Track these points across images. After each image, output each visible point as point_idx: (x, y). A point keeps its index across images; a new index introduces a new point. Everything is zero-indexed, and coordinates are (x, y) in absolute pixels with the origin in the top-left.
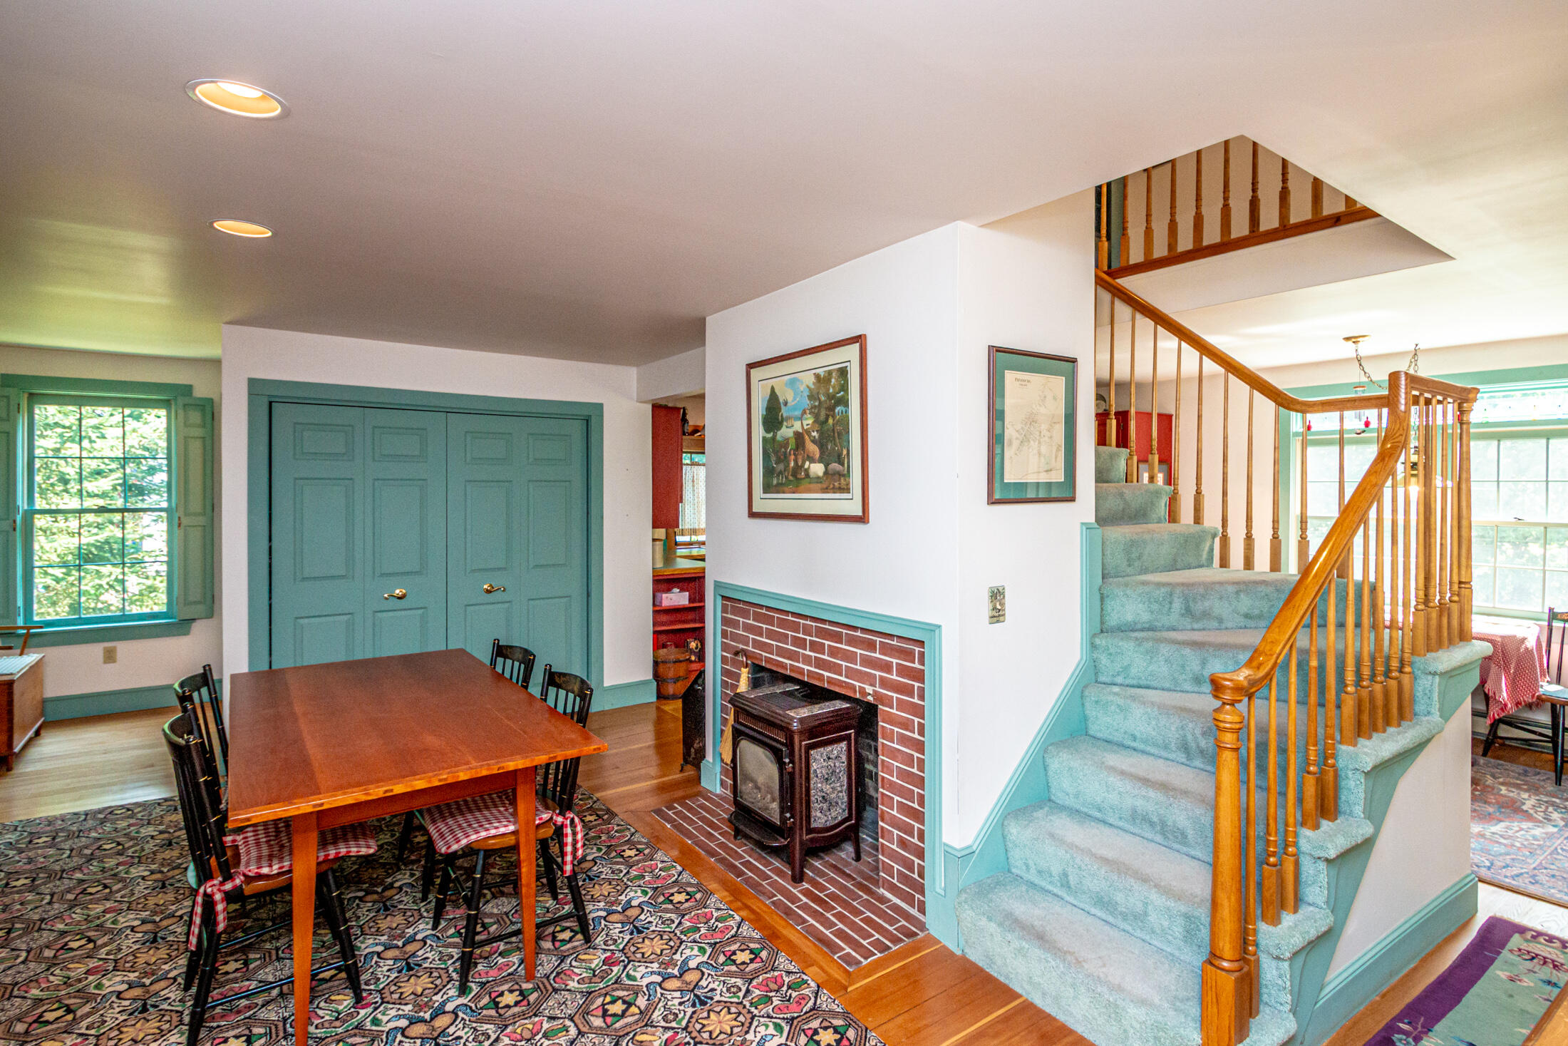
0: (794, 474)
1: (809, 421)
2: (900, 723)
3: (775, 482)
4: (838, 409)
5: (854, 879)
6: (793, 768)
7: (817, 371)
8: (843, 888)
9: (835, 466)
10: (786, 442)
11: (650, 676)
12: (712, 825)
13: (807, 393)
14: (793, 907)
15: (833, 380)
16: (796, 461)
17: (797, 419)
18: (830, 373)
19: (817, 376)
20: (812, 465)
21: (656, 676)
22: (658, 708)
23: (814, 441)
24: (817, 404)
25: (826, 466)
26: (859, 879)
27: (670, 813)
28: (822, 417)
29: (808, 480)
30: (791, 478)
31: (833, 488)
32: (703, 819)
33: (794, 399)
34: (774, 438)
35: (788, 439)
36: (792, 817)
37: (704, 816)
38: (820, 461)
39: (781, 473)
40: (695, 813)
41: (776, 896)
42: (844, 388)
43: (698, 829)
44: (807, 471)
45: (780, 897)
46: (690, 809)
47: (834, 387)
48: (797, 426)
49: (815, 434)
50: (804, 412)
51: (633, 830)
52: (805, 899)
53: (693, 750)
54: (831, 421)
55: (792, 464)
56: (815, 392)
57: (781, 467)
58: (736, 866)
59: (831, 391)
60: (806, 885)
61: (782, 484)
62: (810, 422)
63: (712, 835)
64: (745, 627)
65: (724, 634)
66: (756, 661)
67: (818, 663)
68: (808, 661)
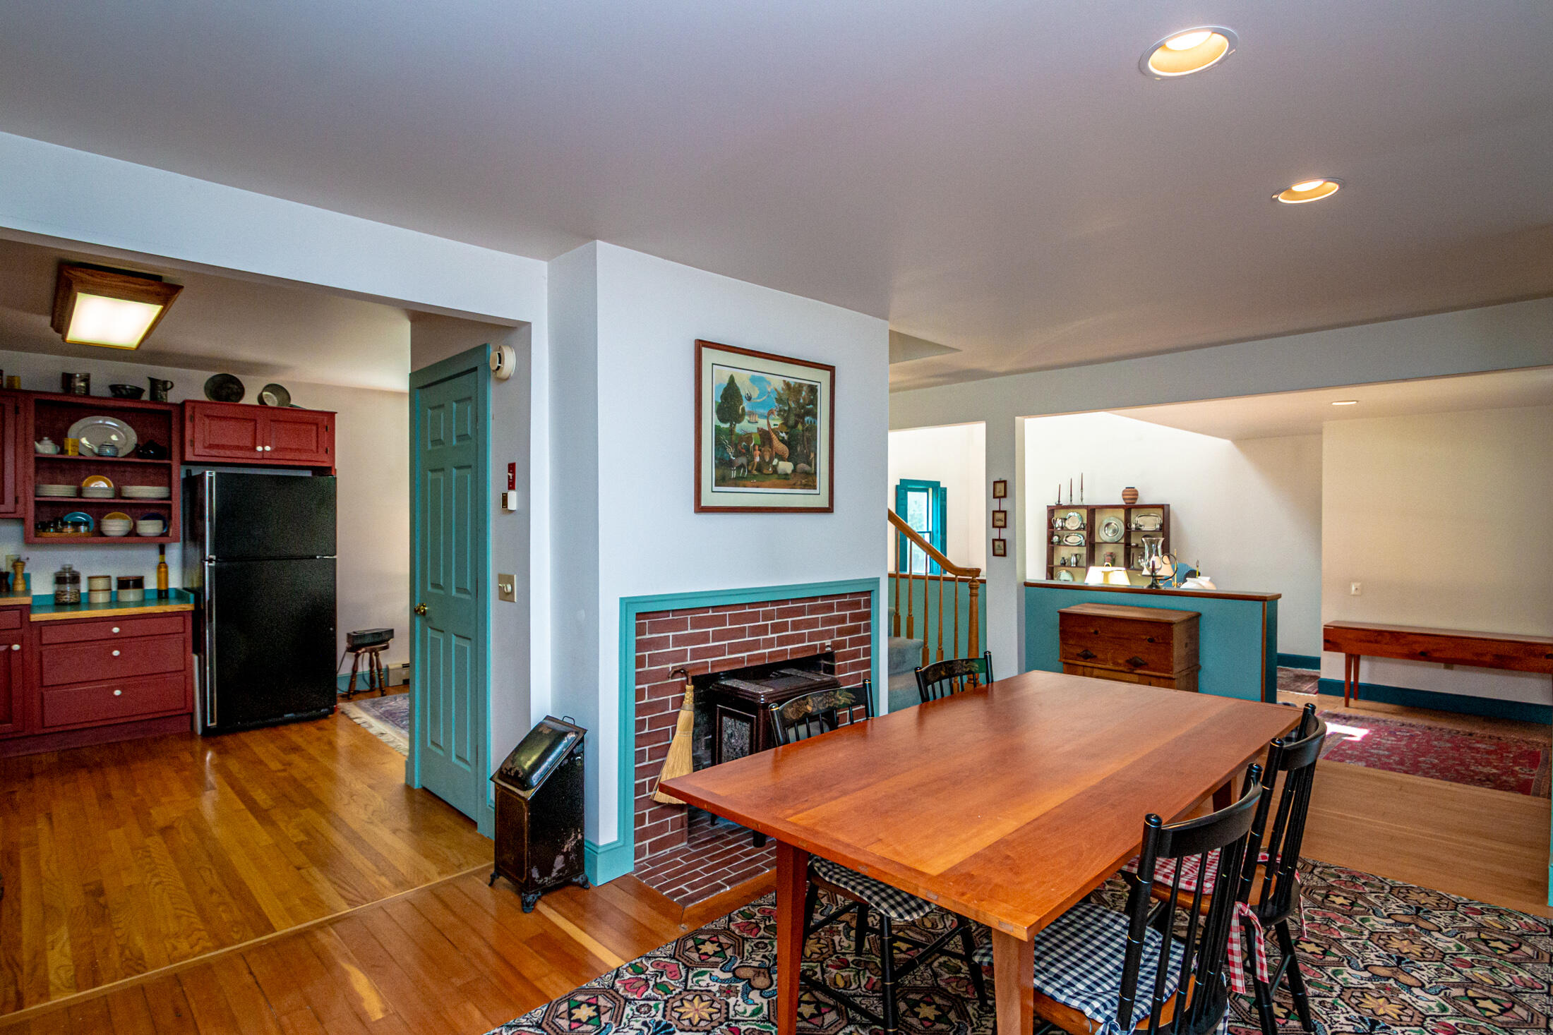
0: (759, 469)
1: (776, 422)
3: (734, 474)
4: (807, 419)
7: (787, 379)
9: (802, 466)
10: (748, 437)
13: (774, 395)
15: (804, 393)
16: (762, 457)
17: (762, 416)
18: (801, 385)
19: (787, 385)
20: (780, 463)
23: (782, 441)
24: (786, 408)
25: (795, 465)
28: (791, 422)
29: (776, 476)
30: (755, 472)
31: (801, 485)
33: (758, 398)
34: (731, 431)
35: (751, 434)
38: (789, 460)
39: (742, 466)
42: (813, 402)
44: (775, 468)
47: (804, 399)
48: (763, 423)
49: (783, 435)
50: (771, 412)
53: (559, 859)
54: (800, 427)
55: (757, 459)
56: (784, 397)
57: (743, 460)
59: (801, 401)
61: (743, 478)
62: (779, 422)
64: (678, 641)
65: (640, 662)
66: (698, 673)
67: (782, 641)
68: (769, 643)
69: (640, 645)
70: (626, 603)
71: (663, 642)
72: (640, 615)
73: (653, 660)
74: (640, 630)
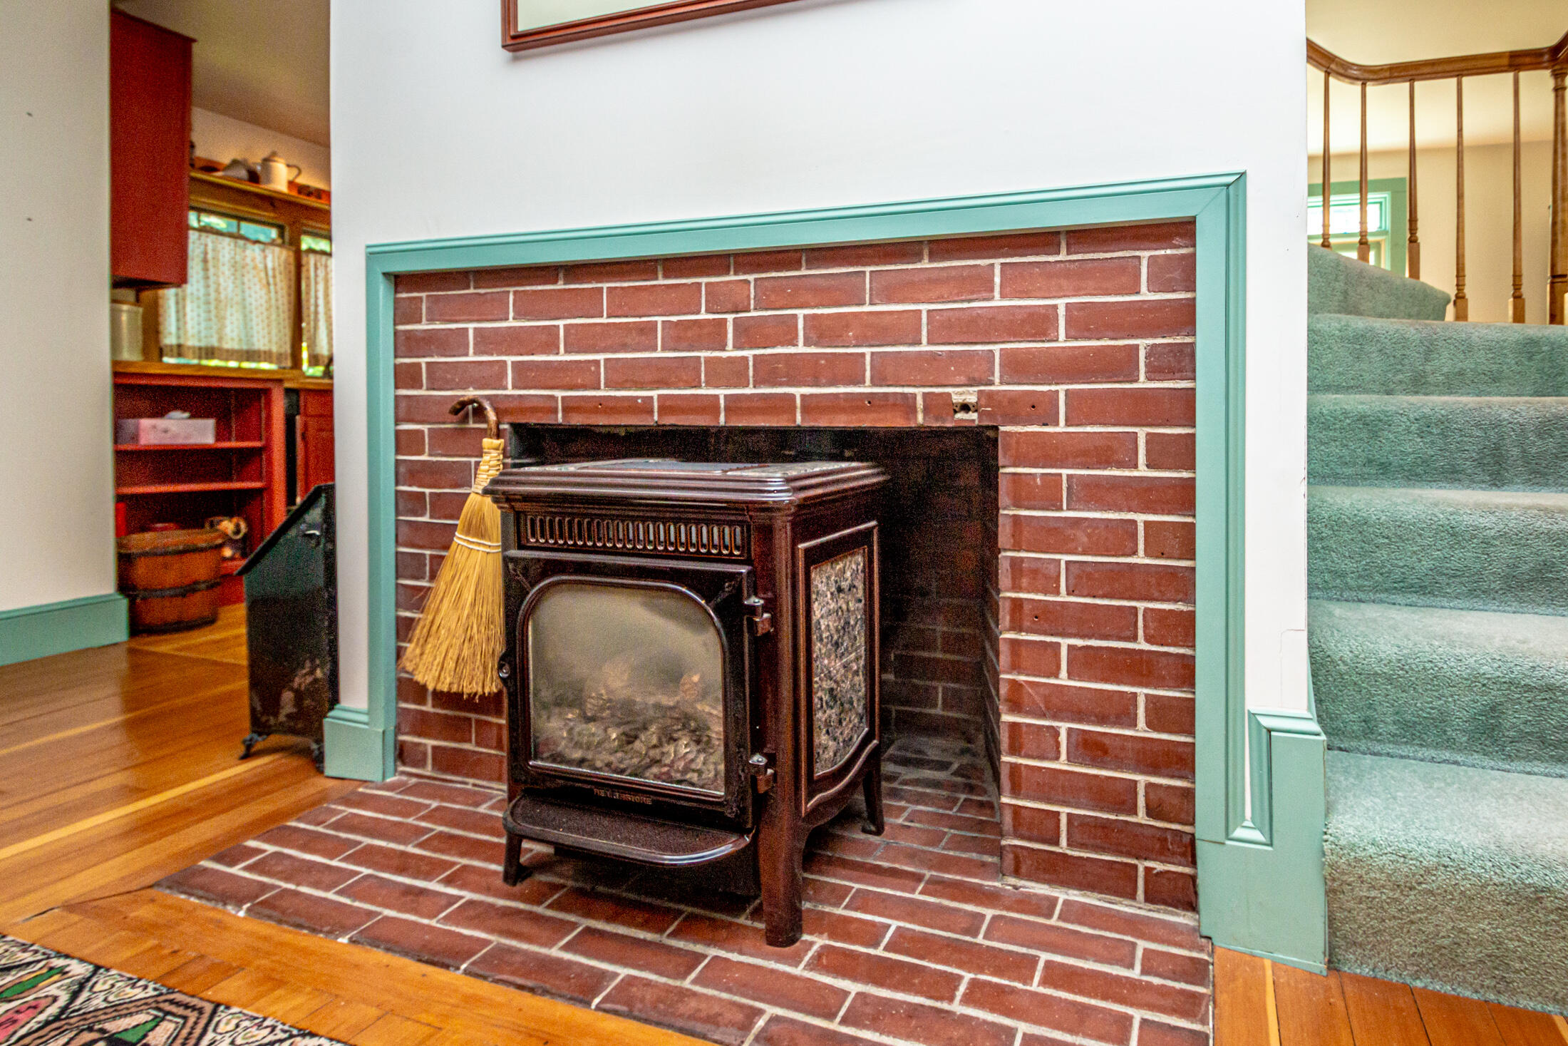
2: (1085, 453)
5: (918, 878)
6: (774, 621)
8: (913, 910)
11: (105, 584)
12: (404, 864)
14: (834, 1026)
21: (125, 585)
22: (132, 652)
26: (928, 874)
27: (236, 870)
32: (366, 856)
36: (772, 760)
37: (370, 848)
40: (334, 847)
41: (759, 1012)
43: (359, 890)
45: (771, 1010)
46: (310, 842)
51: (78, 969)
52: (853, 987)
53: (287, 696)
58: (559, 961)
60: (819, 941)
63: (422, 892)
64: (486, 341)
65: (405, 376)
66: (533, 420)
67: (768, 371)
68: (733, 372)
69: (405, 344)
70: (373, 255)
71: (452, 342)
72: (399, 281)
73: (439, 377)
74: (403, 313)
